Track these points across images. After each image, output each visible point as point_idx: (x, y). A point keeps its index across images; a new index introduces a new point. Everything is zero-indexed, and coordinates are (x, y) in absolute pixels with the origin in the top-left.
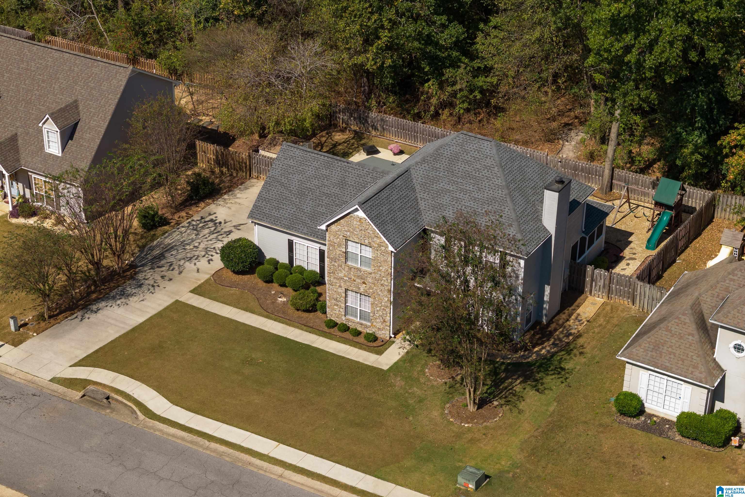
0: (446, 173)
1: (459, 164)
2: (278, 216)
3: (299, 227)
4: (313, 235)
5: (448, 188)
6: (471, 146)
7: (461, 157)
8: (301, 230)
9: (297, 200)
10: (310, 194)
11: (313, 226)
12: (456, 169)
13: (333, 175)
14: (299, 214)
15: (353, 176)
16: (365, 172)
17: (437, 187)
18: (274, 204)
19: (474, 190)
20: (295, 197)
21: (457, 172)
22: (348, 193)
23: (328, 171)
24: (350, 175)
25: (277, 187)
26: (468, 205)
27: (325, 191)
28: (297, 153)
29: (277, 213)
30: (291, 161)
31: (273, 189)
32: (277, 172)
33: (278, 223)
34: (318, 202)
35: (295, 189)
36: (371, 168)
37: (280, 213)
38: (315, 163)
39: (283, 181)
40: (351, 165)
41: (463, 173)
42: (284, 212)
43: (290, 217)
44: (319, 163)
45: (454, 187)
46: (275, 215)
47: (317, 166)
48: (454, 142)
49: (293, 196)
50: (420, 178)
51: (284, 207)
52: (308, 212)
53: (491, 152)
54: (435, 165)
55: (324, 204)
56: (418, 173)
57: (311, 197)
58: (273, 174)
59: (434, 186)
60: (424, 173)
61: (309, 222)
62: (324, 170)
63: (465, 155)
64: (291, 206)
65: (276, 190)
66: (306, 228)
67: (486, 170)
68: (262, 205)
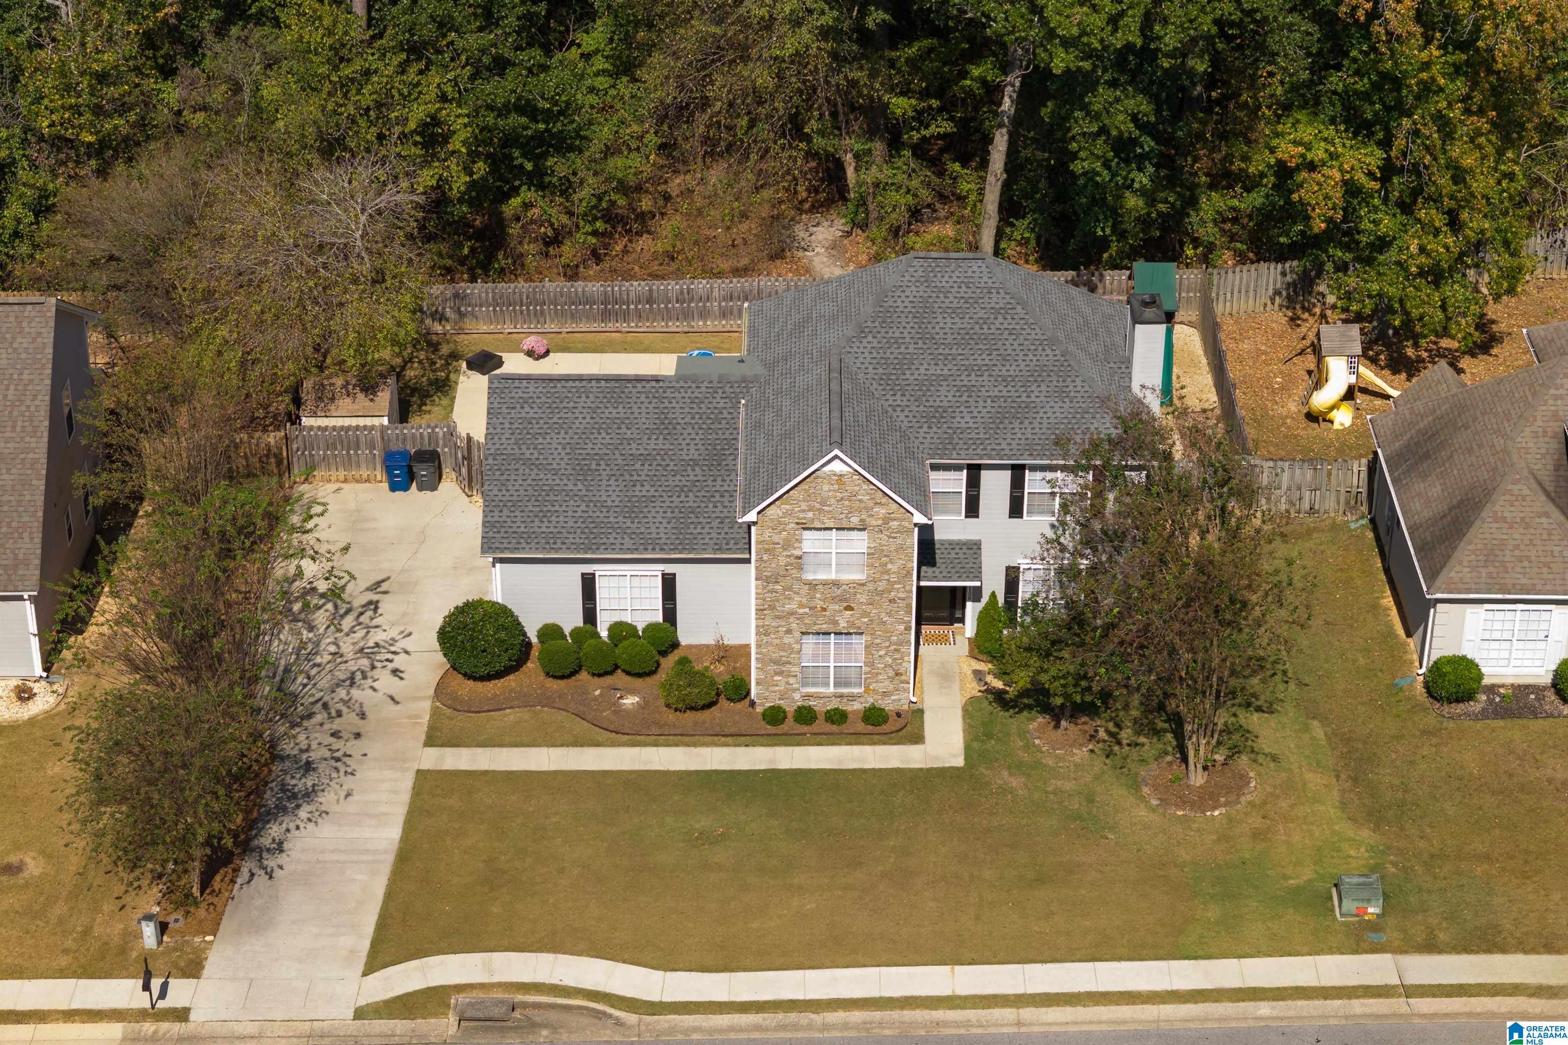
0: (920, 345)
1: (940, 319)
2: (552, 530)
3: (612, 540)
4: (650, 547)
5: (939, 372)
6: (946, 278)
7: (936, 305)
8: (618, 546)
9: (580, 486)
10: (603, 466)
11: (643, 530)
12: (937, 330)
13: (636, 415)
14: (598, 514)
15: (681, 405)
16: (703, 389)
17: (916, 376)
18: (531, 508)
19: (994, 362)
20: (572, 482)
21: (941, 335)
22: (688, 441)
23: (620, 409)
24: (674, 405)
25: (521, 471)
26: (996, 393)
27: (634, 451)
28: (531, 389)
29: (546, 524)
30: (527, 409)
31: (513, 477)
32: (503, 441)
33: (559, 545)
34: (627, 477)
35: (563, 465)
36: (715, 379)
37: (554, 524)
38: (583, 399)
39: (528, 456)
40: (667, 384)
41: (956, 336)
42: (561, 519)
43: (579, 524)
44: (592, 398)
45: (950, 366)
46: (544, 529)
47: (589, 404)
48: (907, 277)
49: (565, 481)
50: (871, 367)
51: (557, 508)
52: (616, 504)
53: (994, 279)
54: (890, 334)
55: (643, 478)
56: (861, 360)
57: (608, 472)
58: (497, 446)
59: (908, 376)
60: (875, 355)
61: (629, 524)
62: (611, 410)
63: (942, 299)
64: (572, 503)
65: (521, 477)
66: (627, 540)
67: (1000, 317)
68: (504, 519)
